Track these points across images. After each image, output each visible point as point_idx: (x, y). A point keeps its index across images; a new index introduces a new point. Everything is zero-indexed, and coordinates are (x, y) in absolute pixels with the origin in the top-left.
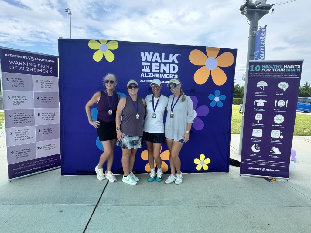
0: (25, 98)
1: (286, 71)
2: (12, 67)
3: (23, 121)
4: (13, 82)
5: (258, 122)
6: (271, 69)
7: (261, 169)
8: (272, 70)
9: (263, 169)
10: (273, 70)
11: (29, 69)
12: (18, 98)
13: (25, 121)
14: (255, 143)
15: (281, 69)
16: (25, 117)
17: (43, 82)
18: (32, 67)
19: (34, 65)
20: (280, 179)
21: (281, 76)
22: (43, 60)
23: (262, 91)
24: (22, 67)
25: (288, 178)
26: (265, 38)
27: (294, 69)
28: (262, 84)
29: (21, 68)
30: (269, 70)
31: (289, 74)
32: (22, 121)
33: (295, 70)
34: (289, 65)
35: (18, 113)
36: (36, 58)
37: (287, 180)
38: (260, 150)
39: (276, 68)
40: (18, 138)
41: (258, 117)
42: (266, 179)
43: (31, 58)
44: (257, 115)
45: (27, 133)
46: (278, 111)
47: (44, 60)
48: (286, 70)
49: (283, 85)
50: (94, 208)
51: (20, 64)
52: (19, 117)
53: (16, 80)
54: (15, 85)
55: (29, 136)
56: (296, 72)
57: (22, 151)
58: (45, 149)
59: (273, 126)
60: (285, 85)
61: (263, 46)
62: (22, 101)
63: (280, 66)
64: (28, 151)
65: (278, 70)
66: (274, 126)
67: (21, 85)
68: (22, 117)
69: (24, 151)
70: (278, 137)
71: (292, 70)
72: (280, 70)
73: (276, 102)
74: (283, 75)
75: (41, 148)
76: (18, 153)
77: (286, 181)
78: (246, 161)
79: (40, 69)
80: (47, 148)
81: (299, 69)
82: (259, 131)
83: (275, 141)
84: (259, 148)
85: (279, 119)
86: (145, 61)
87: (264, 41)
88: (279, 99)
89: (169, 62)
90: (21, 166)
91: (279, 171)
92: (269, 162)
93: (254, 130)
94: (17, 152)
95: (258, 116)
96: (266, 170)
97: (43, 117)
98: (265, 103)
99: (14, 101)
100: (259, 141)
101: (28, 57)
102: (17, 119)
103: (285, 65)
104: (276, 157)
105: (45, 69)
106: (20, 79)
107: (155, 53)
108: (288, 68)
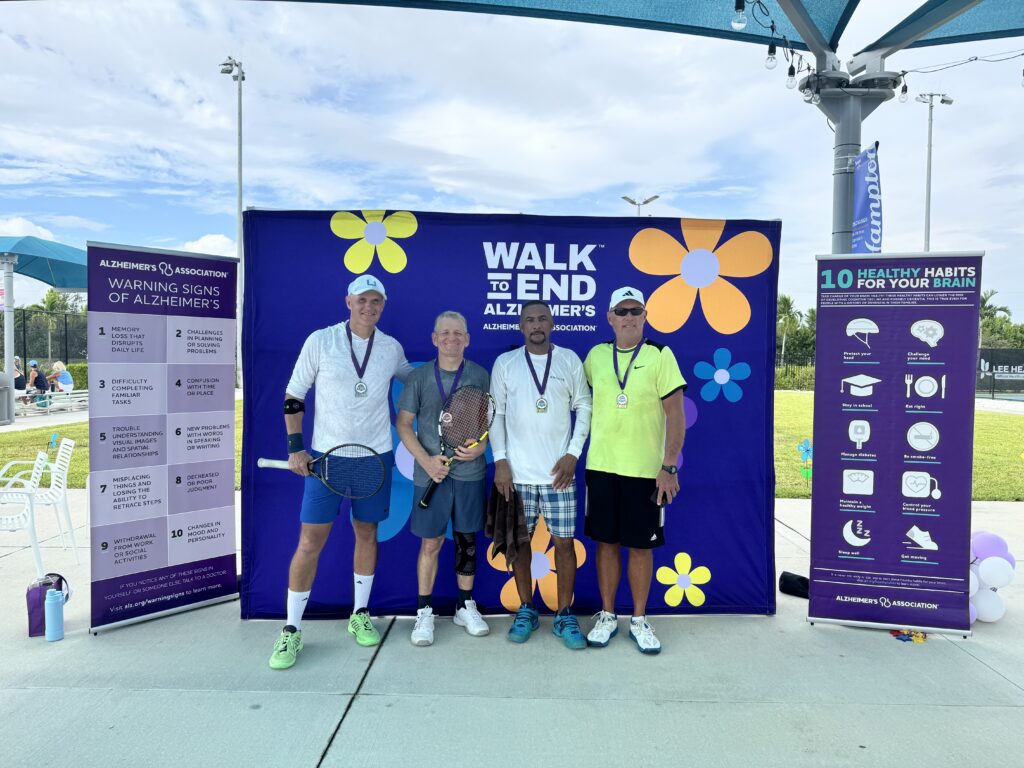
0: (143, 384)
1: (931, 287)
2: (114, 297)
3: (137, 452)
4: (116, 340)
5: (859, 446)
6: (887, 280)
7: (876, 602)
8: (888, 284)
9: (883, 601)
10: (893, 283)
11: (158, 301)
12: (125, 385)
13: (140, 451)
14: (854, 517)
15: (918, 280)
16: (142, 438)
17: (193, 335)
18: (165, 295)
19: (172, 287)
20: (940, 633)
21: (918, 302)
22: (196, 272)
23: (863, 348)
24: (142, 293)
25: (968, 629)
26: (879, 181)
27: (957, 280)
28: (861, 326)
29: (138, 299)
30: (881, 284)
31: (943, 295)
32: (133, 452)
33: (961, 283)
34: (940, 269)
35: (125, 429)
36: (178, 268)
37: (965, 637)
38: (869, 540)
39: (900, 278)
40: (122, 503)
41: (856, 432)
42: (896, 633)
43: (166, 269)
44: (854, 424)
45: (144, 487)
46: (916, 409)
47: (200, 272)
48: (931, 284)
49: (928, 329)
50: (349, 700)
51: (135, 285)
52: (126, 439)
53: (124, 332)
54: (120, 347)
55: (150, 496)
56: (965, 289)
57: (129, 543)
58: (191, 537)
59: (907, 459)
60: (934, 330)
61: (877, 205)
62: (136, 392)
63: (913, 270)
64: (147, 543)
65: (909, 283)
66: (910, 459)
67: (135, 346)
68: (133, 439)
69: (136, 541)
70: (925, 494)
71: (951, 284)
72: (915, 284)
73: (909, 381)
74: (926, 298)
75: (180, 533)
76: (120, 548)
77: (961, 639)
78: (826, 575)
79: (188, 297)
80: (198, 534)
81: (971, 278)
82: (862, 478)
83: (916, 507)
84: (868, 532)
85: (923, 436)
86: (496, 267)
87: (876, 188)
88: (919, 372)
89: (568, 266)
90: (126, 589)
91: (935, 606)
92: (903, 578)
93: (847, 473)
94: (118, 545)
95: (856, 427)
96: (894, 603)
97: (190, 438)
98: (873, 385)
99: (116, 392)
100: (865, 507)
101: (157, 267)
102: (119, 447)
103: (927, 269)
104: (923, 560)
105: (202, 297)
106: (134, 330)
107: (527, 244)
108: (939, 277)
